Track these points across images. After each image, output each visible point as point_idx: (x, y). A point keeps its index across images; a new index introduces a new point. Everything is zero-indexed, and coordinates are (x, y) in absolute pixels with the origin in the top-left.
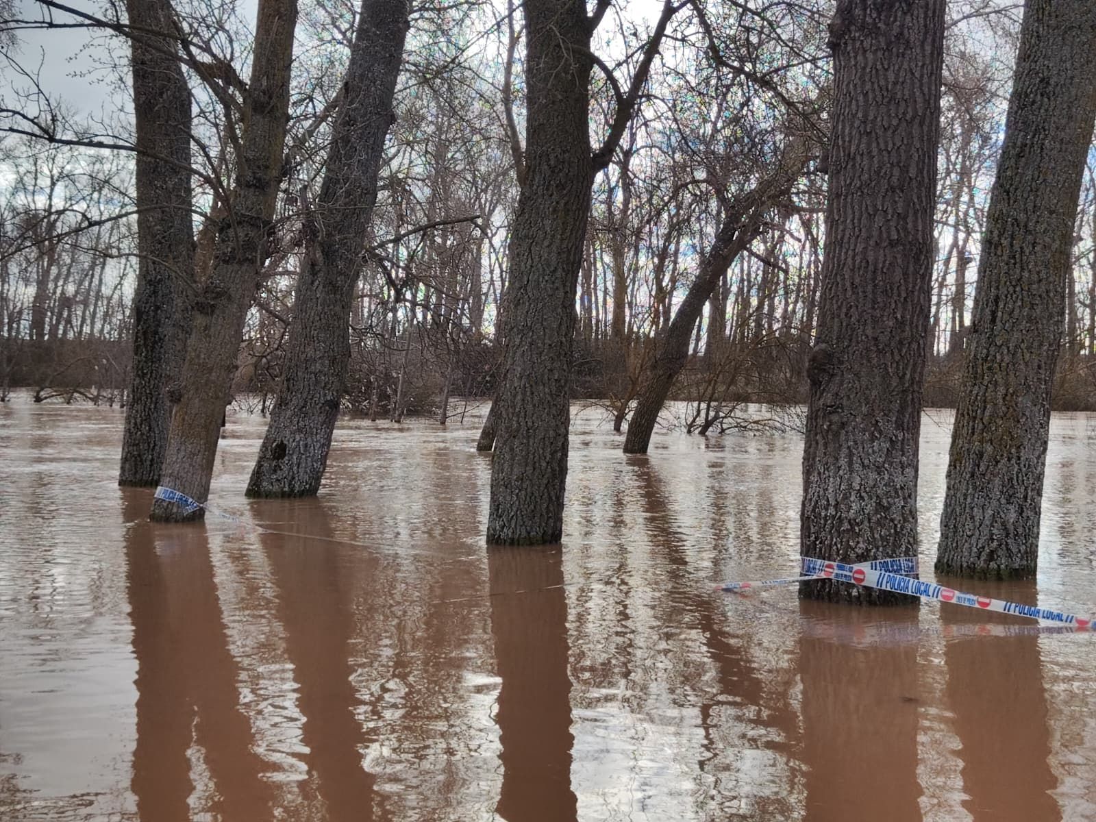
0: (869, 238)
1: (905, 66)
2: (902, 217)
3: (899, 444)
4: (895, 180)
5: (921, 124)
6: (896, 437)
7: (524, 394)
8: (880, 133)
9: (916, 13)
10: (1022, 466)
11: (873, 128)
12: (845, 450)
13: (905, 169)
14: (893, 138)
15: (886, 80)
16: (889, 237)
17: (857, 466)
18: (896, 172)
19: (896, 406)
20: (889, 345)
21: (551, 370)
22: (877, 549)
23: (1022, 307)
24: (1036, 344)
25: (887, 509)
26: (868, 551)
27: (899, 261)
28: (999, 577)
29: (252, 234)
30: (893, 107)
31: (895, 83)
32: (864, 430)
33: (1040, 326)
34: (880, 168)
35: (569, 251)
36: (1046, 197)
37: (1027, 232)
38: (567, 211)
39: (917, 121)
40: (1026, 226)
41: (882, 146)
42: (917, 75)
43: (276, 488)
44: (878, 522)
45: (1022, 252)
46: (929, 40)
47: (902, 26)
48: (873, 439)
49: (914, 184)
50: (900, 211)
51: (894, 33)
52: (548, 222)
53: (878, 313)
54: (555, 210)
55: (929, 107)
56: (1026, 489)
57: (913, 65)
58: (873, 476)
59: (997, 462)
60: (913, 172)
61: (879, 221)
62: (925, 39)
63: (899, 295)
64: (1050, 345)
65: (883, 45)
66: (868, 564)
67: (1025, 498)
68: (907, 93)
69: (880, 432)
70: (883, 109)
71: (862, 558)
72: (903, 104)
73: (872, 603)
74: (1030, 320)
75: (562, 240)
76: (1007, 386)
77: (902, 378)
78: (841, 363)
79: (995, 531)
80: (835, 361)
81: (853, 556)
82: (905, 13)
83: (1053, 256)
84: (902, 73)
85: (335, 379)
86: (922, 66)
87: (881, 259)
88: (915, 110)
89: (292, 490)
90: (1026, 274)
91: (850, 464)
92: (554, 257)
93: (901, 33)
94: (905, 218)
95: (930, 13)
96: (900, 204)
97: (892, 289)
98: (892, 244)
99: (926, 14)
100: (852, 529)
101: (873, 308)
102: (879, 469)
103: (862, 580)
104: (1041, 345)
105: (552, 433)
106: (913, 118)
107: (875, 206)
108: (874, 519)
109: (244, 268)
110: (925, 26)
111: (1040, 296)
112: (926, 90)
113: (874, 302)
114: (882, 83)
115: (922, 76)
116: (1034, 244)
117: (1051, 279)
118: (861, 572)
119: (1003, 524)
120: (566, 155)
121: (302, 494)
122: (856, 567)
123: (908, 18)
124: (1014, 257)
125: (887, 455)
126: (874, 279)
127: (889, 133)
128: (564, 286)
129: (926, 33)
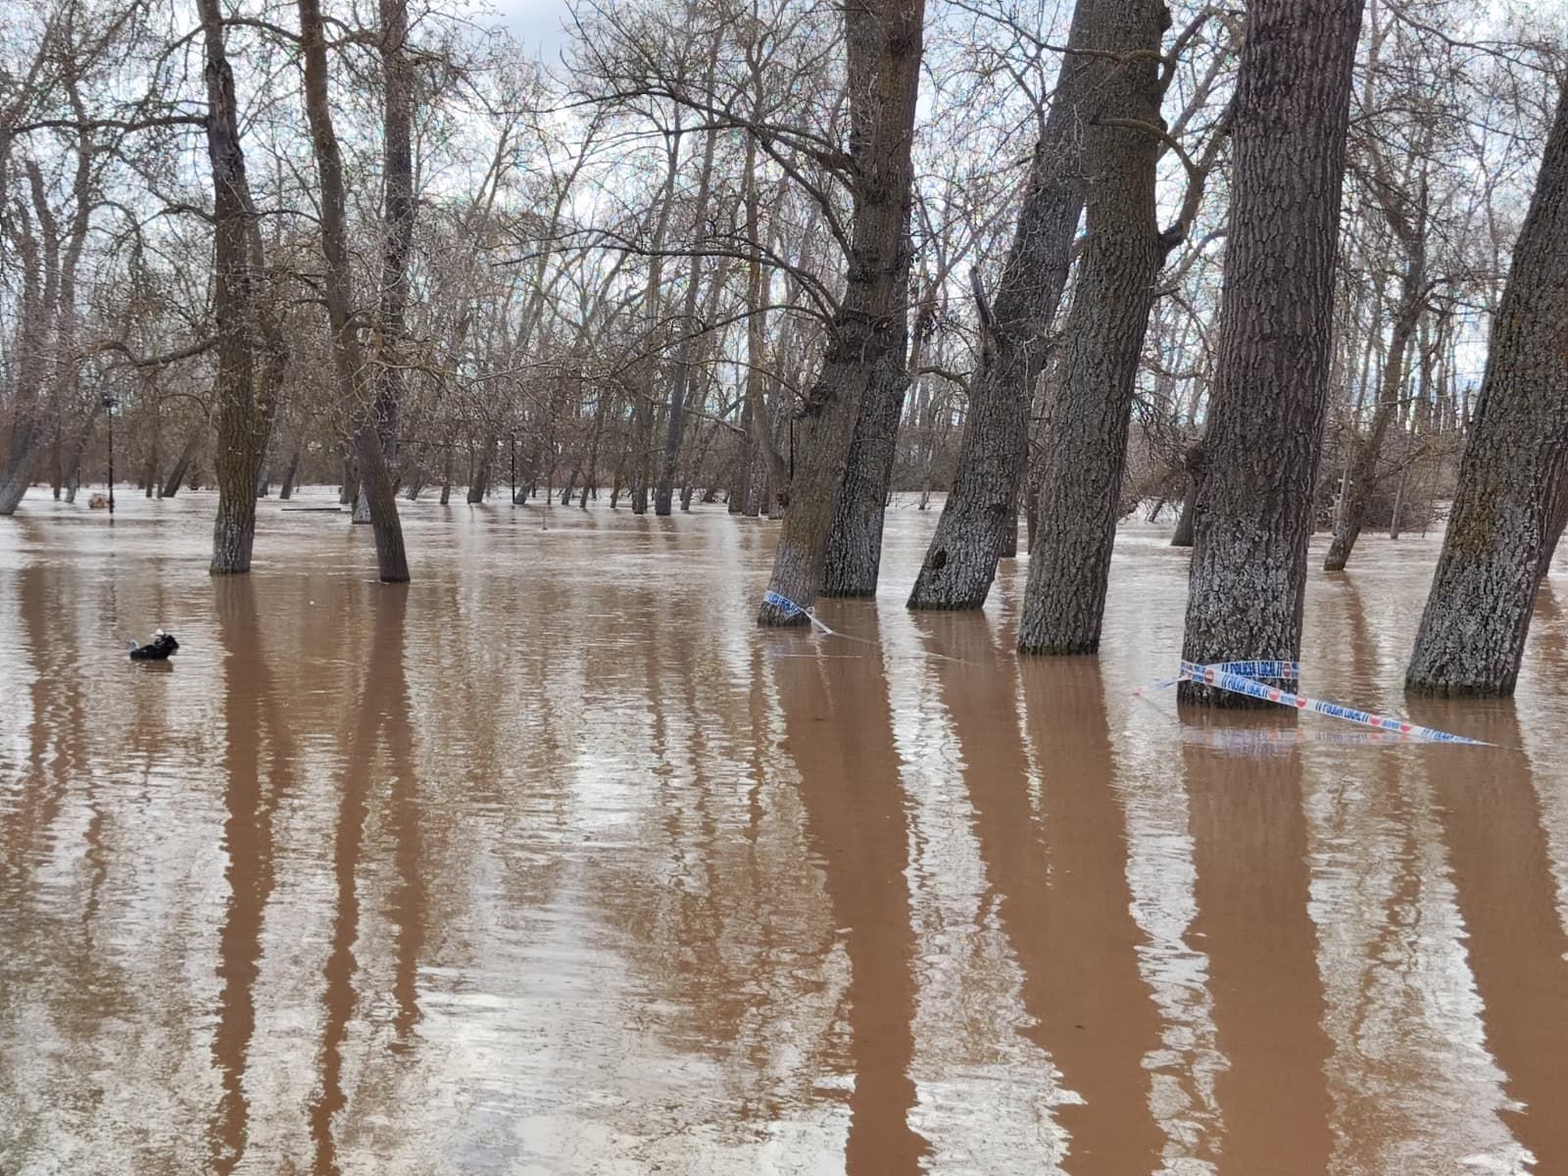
0: (1243, 332)
1: (1282, 152)
2: (1277, 310)
3: (1263, 544)
4: (1269, 271)
5: (1302, 210)
6: (1261, 538)
7: (1058, 497)
8: (1256, 223)
9: (1296, 95)
10: (1494, 572)
11: (1250, 219)
12: (1209, 551)
13: (1281, 260)
14: (1268, 228)
15: (1263, 168)
16: (1261, 331)
17: (1217, 567)
18: (1271, 263)
19: (1261, 505)
20: (1256, 443)
21: (1088, 470)
22: (1231, 650)
23: (1512, 396)
24: (1526, 438)
25: (1244, 611)
26: (1221, 652)
27: (1272, 356)
28: (1445, 694)
29: (859, 331)
30: (1268, 196)
31: (1271, 171)
32: (1227, 530)
33: (1533, 417)
34: (1255, 259)
35: (1118, 341)
36: (1553, 268)
37: (1529, 310)
38: (1117, 298)
39: (1295, 209)
40: (1527, 303)
41: (1258, 237)
42: (1296, 160)
43: (933, 599)
44: (1233, 624)
45: (1520, 333)
46: (1313, 120)
47: (1279, 111)
48: (1234, 539)
49: (1291, 274)
50: (1273, 303)
51: (1272, 118)
52: (1095, 311)
53: (1247, 411)
54: (1103, 298)
55: (1312, 192)
56: (1496, 599)
57: (1291, 150)
58: (1232, 576)
59: (1464, 569)
60: (1289, 262)
61: (1253, 314)
62: (1307, 121)
63: (1271, 391)
64: (1546, 437)
65: (1261, 132)
66: (1220, 665)
67: (1494, 609)
68: (1283, 179)
69: (1243, 533)
70: (1260, 199)
71: (1215, 659)
72: (1279, 193)
73: (1220, 705)
74: (1521, 409)
75: (1110, 329)
76: (1485, 484)
77: (1270, 477)
78: (1211, 462)
79: (1449, 644)
80: (1206, 460)
81: (1207, 657)
82: (1283, 96)
83: (1558, 335)
84: (1279, 160)
85: (1005, 481)
86: (1303, 150)
87: (1253, 355)
88: (1293, 198)
89: (948, 602)
90: (1521, 358)
91: (1213, 564)
92: (1099, 348)
93: (1279, 118)
94: (1279, 311)
95: (1315, 94)
96: (1274, 297)
97: (1262, 385)
98: (1265, 338)
99: (1309, 95)
100: (1209, 631)
101: (1243, 405)
102: (1238, 571)
103: (1210, 681)
104: (1533, 438)
105: (1085, 538)
106: (1290, 206)
107: (1249, 299)
108: (1230, 621)
109: (850, 366)
110: (1308, 107)
111: (1535, 382)
112: (1308, 175)
113: (1244, 398)
114: (1259, 171)
115: (1302, 160)
116: (1534, 323)
117: (1552, 362)
118: (1211, 673)
119: (1460, 637)
120: (1119, 237)
121: (961, 606)
122: (1208, 668)
123: (1287, 100)
124: (1510, 339)
125: (1248, 556)
126: (1245, 376)
127: (1265, 222)
128: (1111, 378)
129: (1307, 115)
